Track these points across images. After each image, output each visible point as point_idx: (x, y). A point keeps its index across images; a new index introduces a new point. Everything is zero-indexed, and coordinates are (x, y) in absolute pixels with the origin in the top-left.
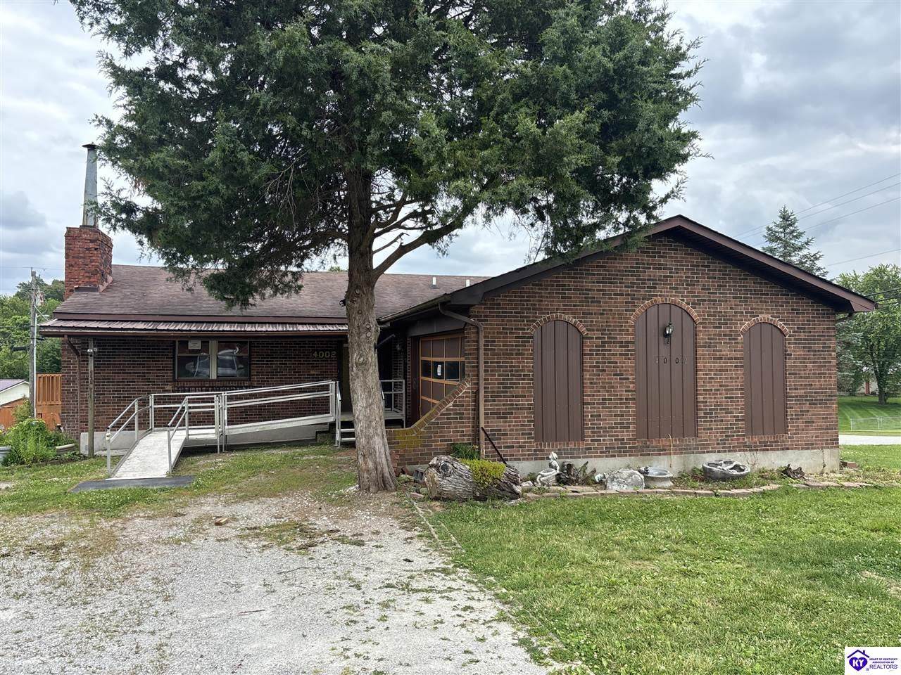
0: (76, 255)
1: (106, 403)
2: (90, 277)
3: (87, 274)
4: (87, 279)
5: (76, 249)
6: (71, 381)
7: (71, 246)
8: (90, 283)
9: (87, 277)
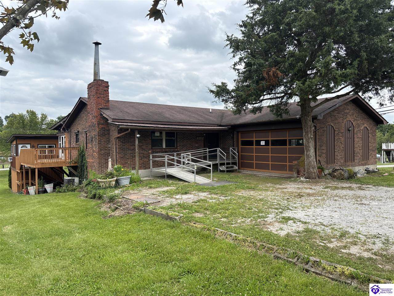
0: (100, 93)
1: (128, 159)
2: (106, 103)
3: (105, 102)
4: (105, 104)
5: (100, 90)
6: (102, 150)
7: (98, 89)
8: (106, 106)
9: (105, 103)
